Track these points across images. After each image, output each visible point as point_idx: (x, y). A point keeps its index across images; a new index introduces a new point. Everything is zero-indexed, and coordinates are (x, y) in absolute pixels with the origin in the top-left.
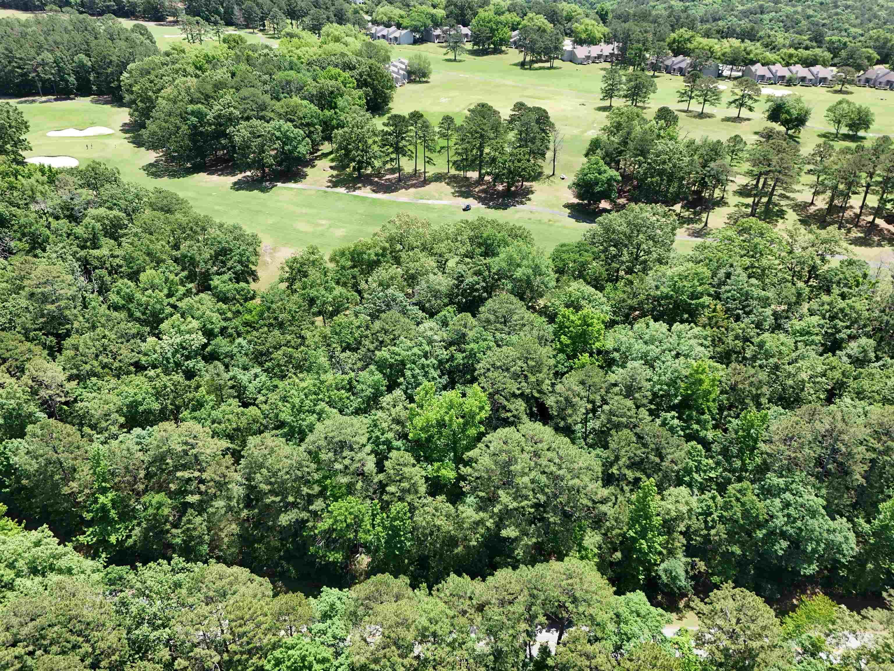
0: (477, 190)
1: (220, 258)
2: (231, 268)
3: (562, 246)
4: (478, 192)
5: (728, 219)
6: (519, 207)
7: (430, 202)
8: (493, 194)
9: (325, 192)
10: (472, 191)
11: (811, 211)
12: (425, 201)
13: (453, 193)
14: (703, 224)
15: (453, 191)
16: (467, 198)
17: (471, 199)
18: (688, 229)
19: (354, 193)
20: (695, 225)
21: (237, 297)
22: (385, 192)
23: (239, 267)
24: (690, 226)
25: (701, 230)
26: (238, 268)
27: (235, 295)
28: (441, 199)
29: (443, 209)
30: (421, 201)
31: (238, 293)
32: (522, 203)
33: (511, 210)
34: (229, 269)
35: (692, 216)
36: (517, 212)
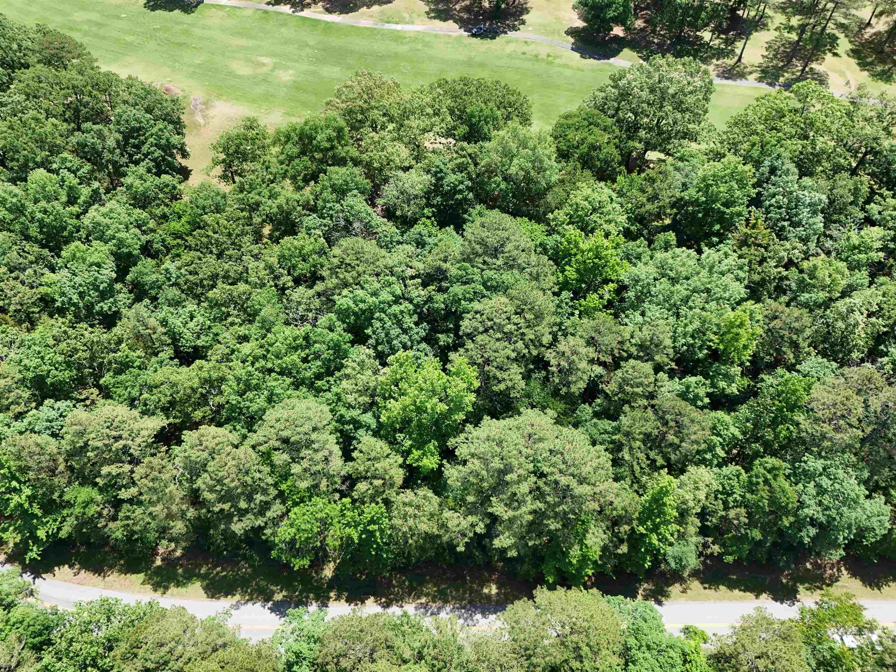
0: (457, 7)
1: (132, 141)
2: (148, 154)
3: (566, 117)
4: (459, 12)
5: (767, 49)
6: (511, 34)
7: (399, 27)
8: (477, 14)
9: (266, 12)
10: (451, 10)
11: (866, 36)
12: (393, 27)
13: (428, 13)
14: (736, 58)
15: (427, 9)
16: (445, 20)
17: (451, 22)
18: (717, 66)
19: (302, 14)
20: (725, 60)
21: (161, 196)
22: (341, 12)
23: (158, 153)
24: (719, 62)
25: (733, 67)
26: (156, 155)
27: (157, 193)
28: (412, 23)
29: (416, 38)
30: (387, 26)
31: (161, 190)
32: (514, 28)
33: (501, 39)
34: (146, 155)
35: (723, 46)
36: (508, 42)
